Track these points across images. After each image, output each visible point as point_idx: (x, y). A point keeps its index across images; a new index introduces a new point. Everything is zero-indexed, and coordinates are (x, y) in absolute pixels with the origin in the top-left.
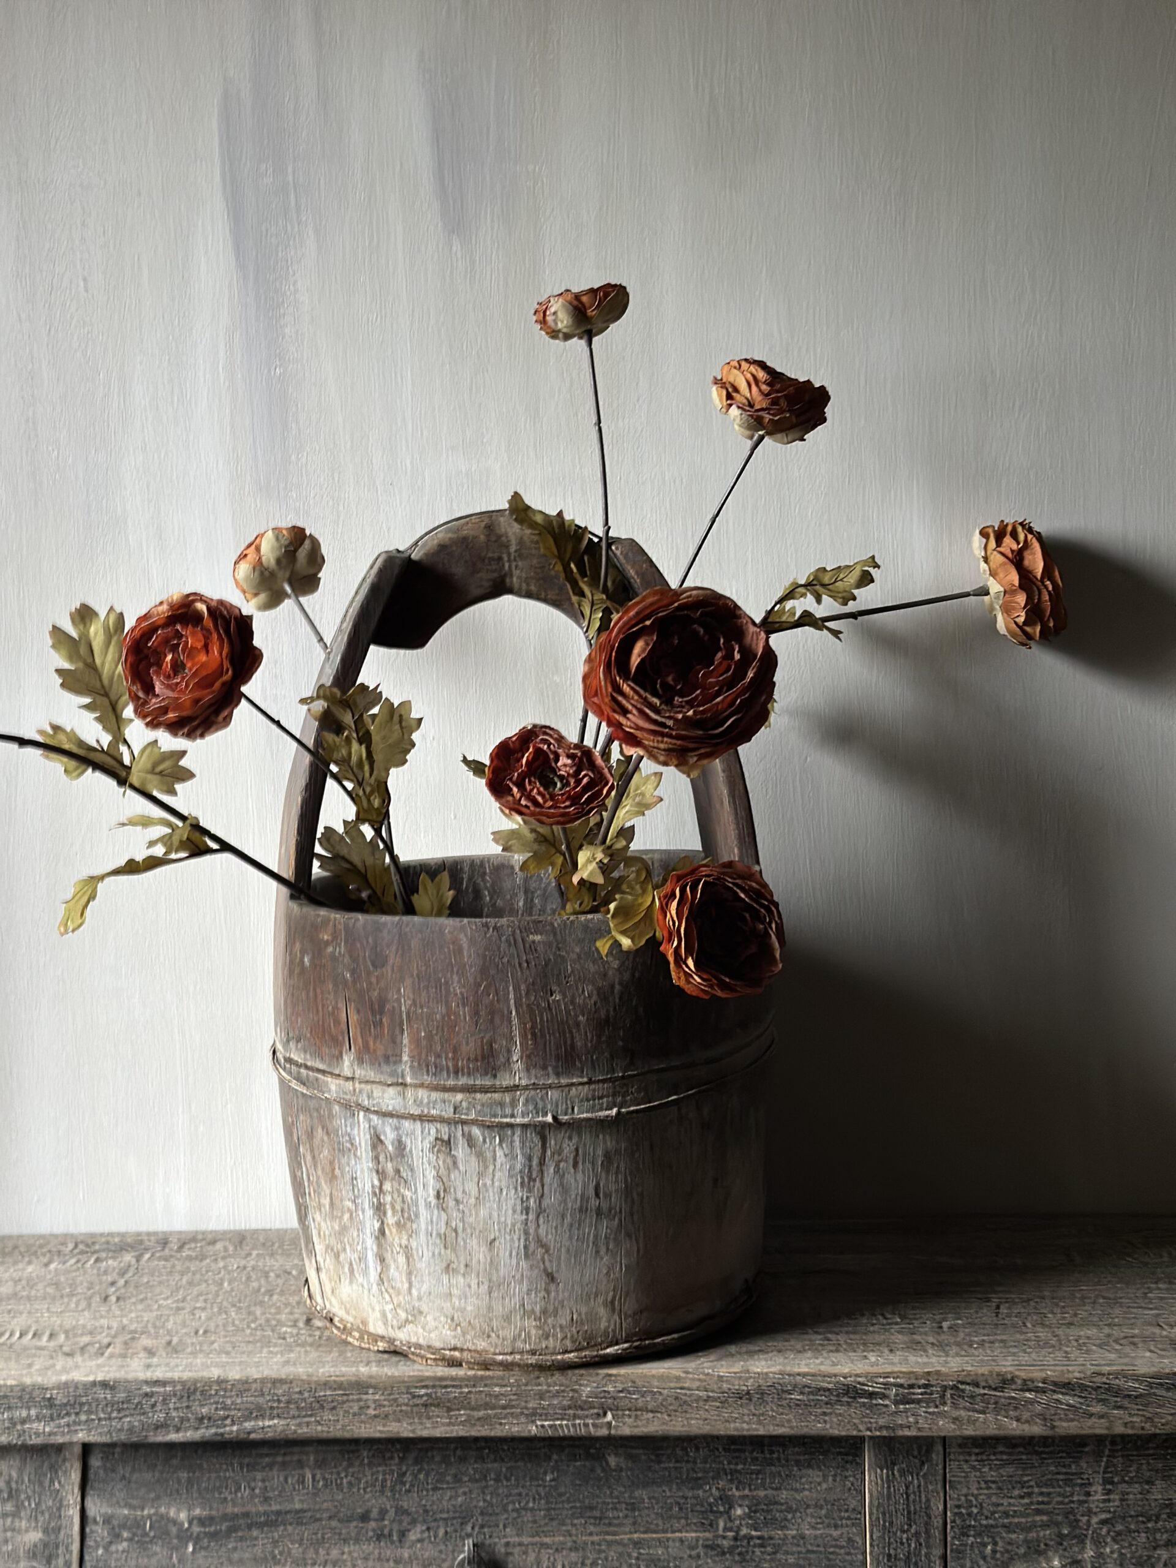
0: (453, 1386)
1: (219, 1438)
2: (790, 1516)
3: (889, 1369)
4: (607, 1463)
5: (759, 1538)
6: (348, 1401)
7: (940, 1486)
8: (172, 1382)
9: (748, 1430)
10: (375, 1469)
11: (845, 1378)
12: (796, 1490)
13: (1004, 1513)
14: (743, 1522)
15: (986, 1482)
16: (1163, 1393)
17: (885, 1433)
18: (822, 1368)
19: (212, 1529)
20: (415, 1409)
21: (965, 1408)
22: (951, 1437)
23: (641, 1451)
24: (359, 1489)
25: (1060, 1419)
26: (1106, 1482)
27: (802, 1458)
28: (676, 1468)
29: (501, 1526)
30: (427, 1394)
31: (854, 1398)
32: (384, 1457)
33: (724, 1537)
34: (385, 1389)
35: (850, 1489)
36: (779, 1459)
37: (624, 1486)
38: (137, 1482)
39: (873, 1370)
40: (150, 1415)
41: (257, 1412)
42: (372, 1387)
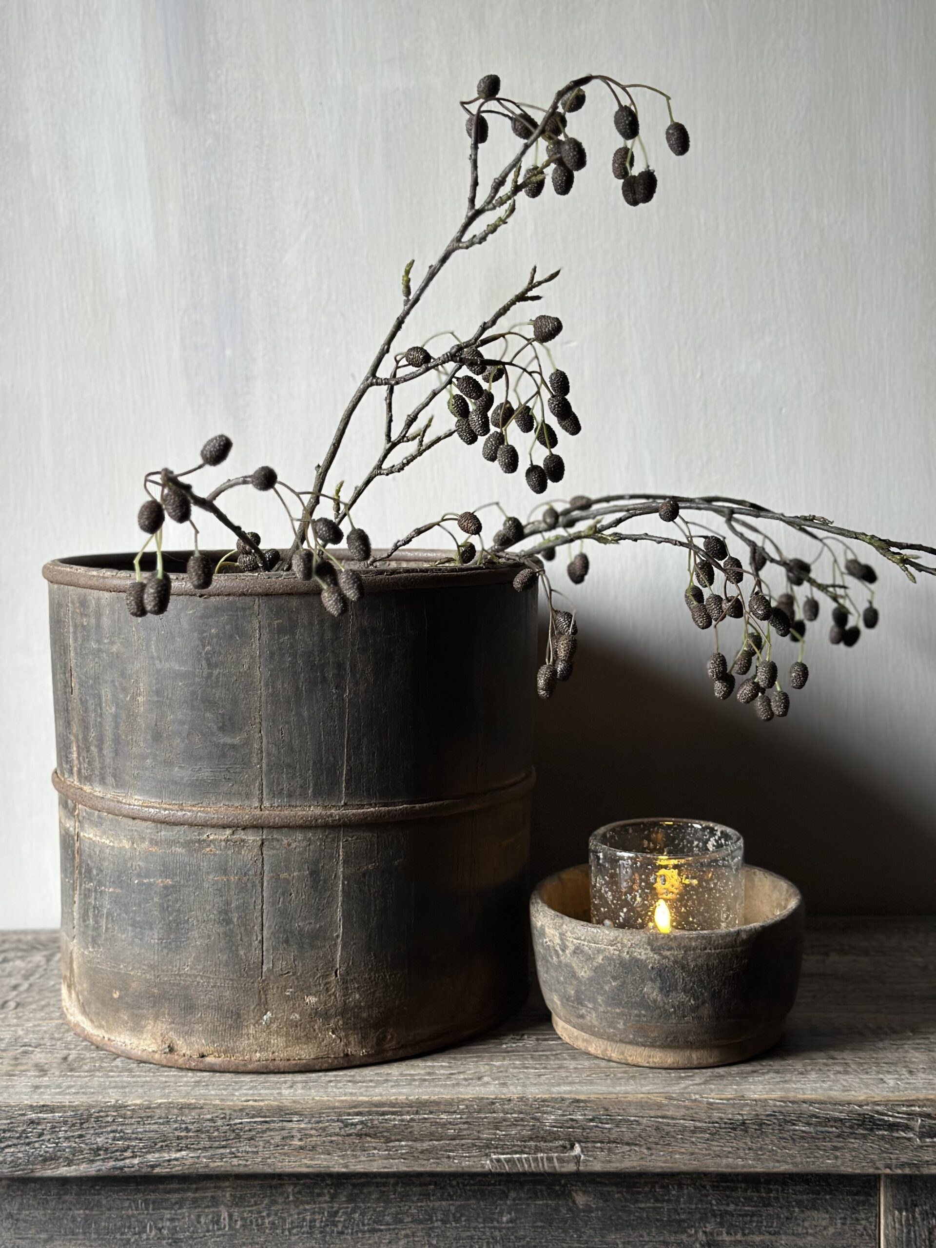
0: (393, 1113)
1: (117, 1173)
3: (912, 1095)
4: (574, 1202)
6: (268, 1129)
8: (61, 1108)
9: (743, 1166)
10: (301, 1207)
11: (859, 1106)
12: (798, 1235)
17: (907, 1171)
18: (832, 1093)
20: (348, 1140)
23: (614, 1189)
24: (283, 1230)
27: (805, 1197)
28: (654, 1208)
30: (362, 1122)
31: (871, 1130)
32: (312, 1193)
34: (312, 1116)
35: (862, 1235)
36: (777, 1199)
37: (594, 1229)
38: (25, 1221)
39: (893, 1096)
40: (37, 1145)
41: (161, 1143)
42: (296, 1113)
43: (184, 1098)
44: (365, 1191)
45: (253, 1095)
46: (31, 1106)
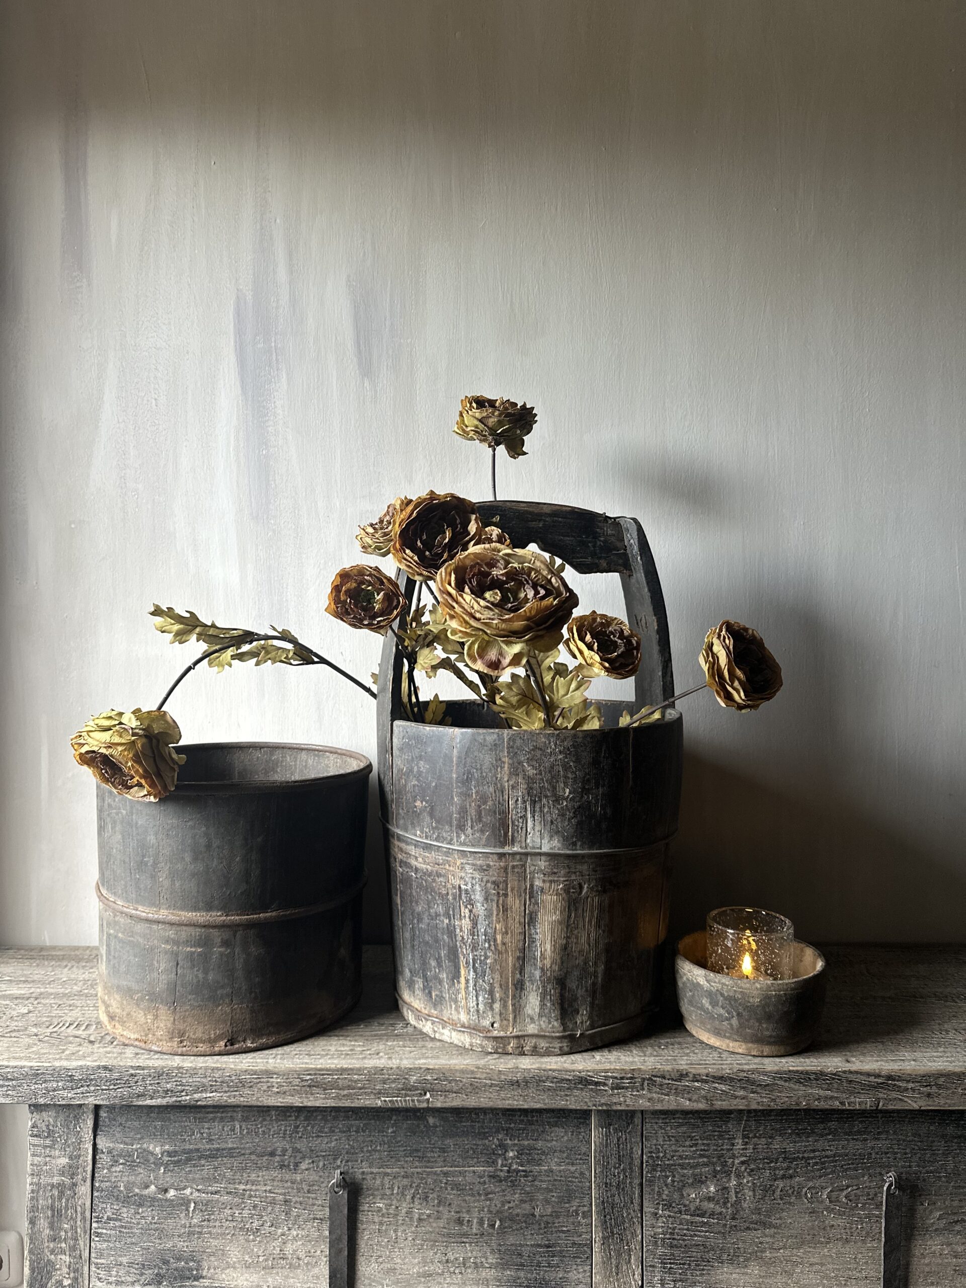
0: (328, 1075)
1: (177, 1104)
2: (543, 1157)
3: (609, 1067)
4: (428, 1122)
5: (523, 1171)
6: (260, 1082)
7: (639, 1139)
8: (148, 1068)
9: (517, 1105)
10: (279, 1123)
11: (580, 1072)
12: (548, 1141)
13: (680, 1156)
14: (514, 1161)
15: (669, 1137)
16: (783, 1083)
17: (605, 1108)
18: (566, 1065)
19: (176, 1158)
20: (303, 1089)
21: (655, 1092)
22: (646, 1111)
23: (450, 1115)
24: (269, 1136)
25: (717, 1099)
26: (744, 1137)
27: (552, 1120)
28: (471, 1126)
29: (359, 1161)
30: (311, 1079)
31: (586, 1085)
32: (284, 1117)
33: (501, 1171)
34: (284, 1075)
35: (582, 1141)
36: (537, 1121)
37: (438, 1137)
38: (129, 1128)
39: (597, 1067)
40: (134, 1088)
41: (202, 1088)
42: (275, 1074)
43: (215, 1063)
44: (315, 1114)
45: (252, 1062)
46: (132, 1066)
